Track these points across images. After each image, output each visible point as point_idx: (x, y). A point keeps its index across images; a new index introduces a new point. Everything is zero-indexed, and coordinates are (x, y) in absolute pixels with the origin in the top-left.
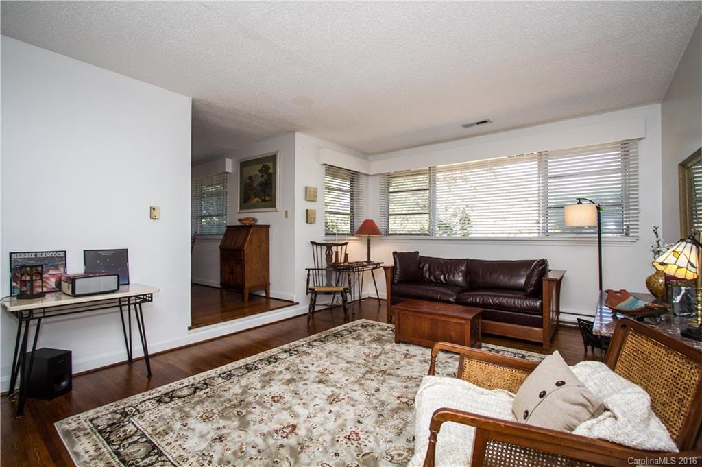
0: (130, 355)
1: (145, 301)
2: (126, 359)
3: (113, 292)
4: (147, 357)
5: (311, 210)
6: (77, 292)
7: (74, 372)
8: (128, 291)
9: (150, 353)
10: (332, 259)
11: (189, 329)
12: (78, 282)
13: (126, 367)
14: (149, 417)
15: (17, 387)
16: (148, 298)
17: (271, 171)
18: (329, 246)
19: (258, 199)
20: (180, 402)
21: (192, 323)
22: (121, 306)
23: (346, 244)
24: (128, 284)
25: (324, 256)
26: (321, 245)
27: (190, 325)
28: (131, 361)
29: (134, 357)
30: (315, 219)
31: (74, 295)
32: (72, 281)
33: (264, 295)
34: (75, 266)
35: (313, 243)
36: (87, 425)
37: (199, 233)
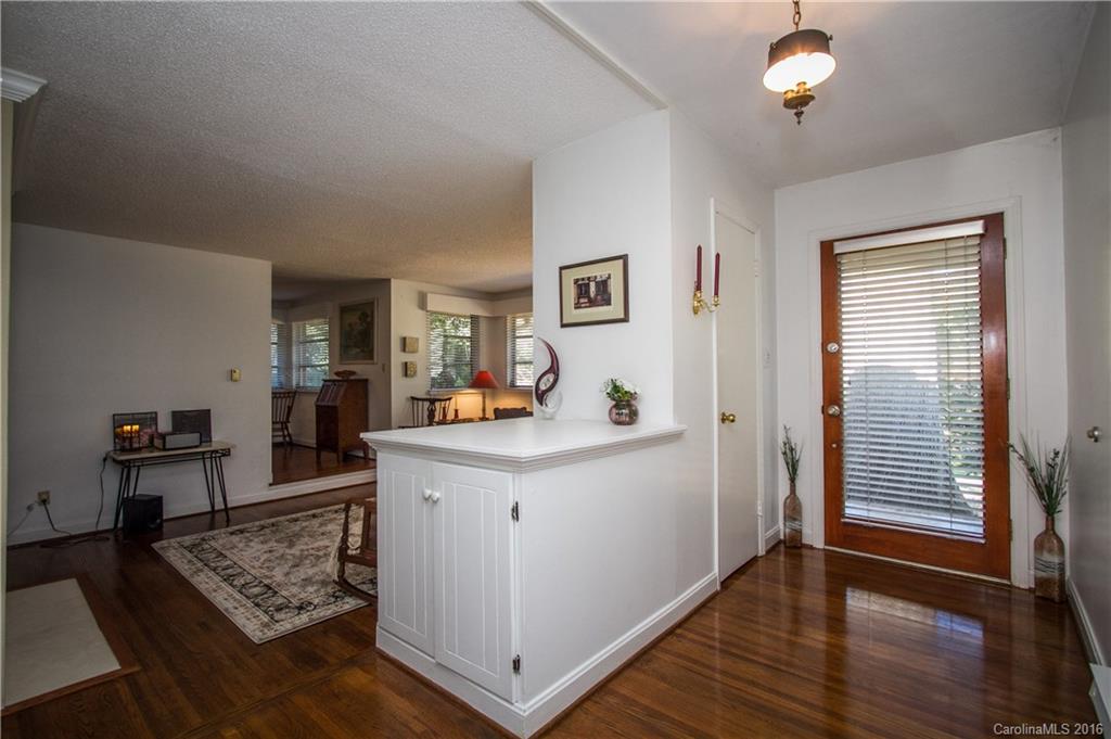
0: (213, 506)
1: (224, 455)
2: (209, 509)
3: (196, 447)
4: (226, 509)
5: (411, 363)
6: (168, 446)
7: (165, 517)
8: (210, 446)
9: (229, 506)
10: (434, 416)
11: (270, 485)
12: (168, 438)
13: (209, 516)
14: (221, 542)
15: (120, 525)
16: (226, 453)
17: (369, 319)
18: (433, 401)
19: (358, 350)
20: (248, 535)
21: (274, 479)
22: (204, 458)
23: (450, 399)
24: (211, 441)
25: (426, 413)
26: (423, 400)
27: (271, 481)
28: (213, 512)
29: (216, 508)
30: (415, 373)
31: (165, 449)
32: (163, 437)
33: (362, 455)
34: (164, 425)
35: (413, 398)
36: (176, 545)
37: (301, 384)
